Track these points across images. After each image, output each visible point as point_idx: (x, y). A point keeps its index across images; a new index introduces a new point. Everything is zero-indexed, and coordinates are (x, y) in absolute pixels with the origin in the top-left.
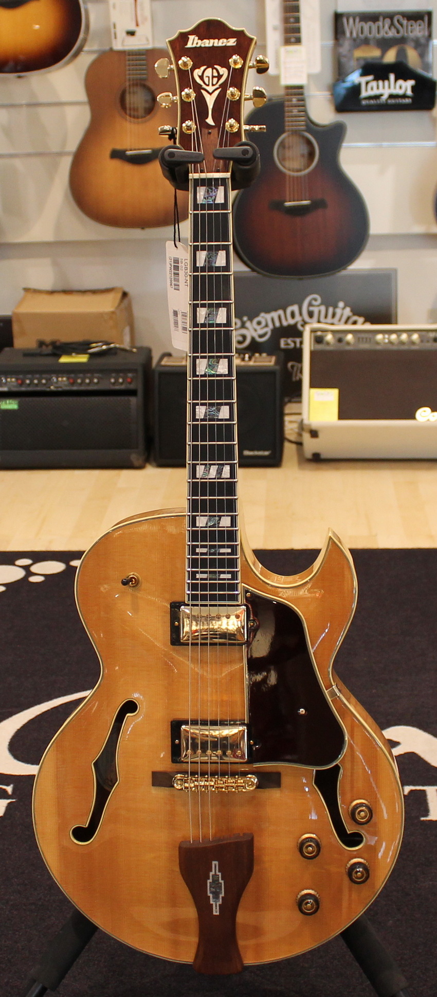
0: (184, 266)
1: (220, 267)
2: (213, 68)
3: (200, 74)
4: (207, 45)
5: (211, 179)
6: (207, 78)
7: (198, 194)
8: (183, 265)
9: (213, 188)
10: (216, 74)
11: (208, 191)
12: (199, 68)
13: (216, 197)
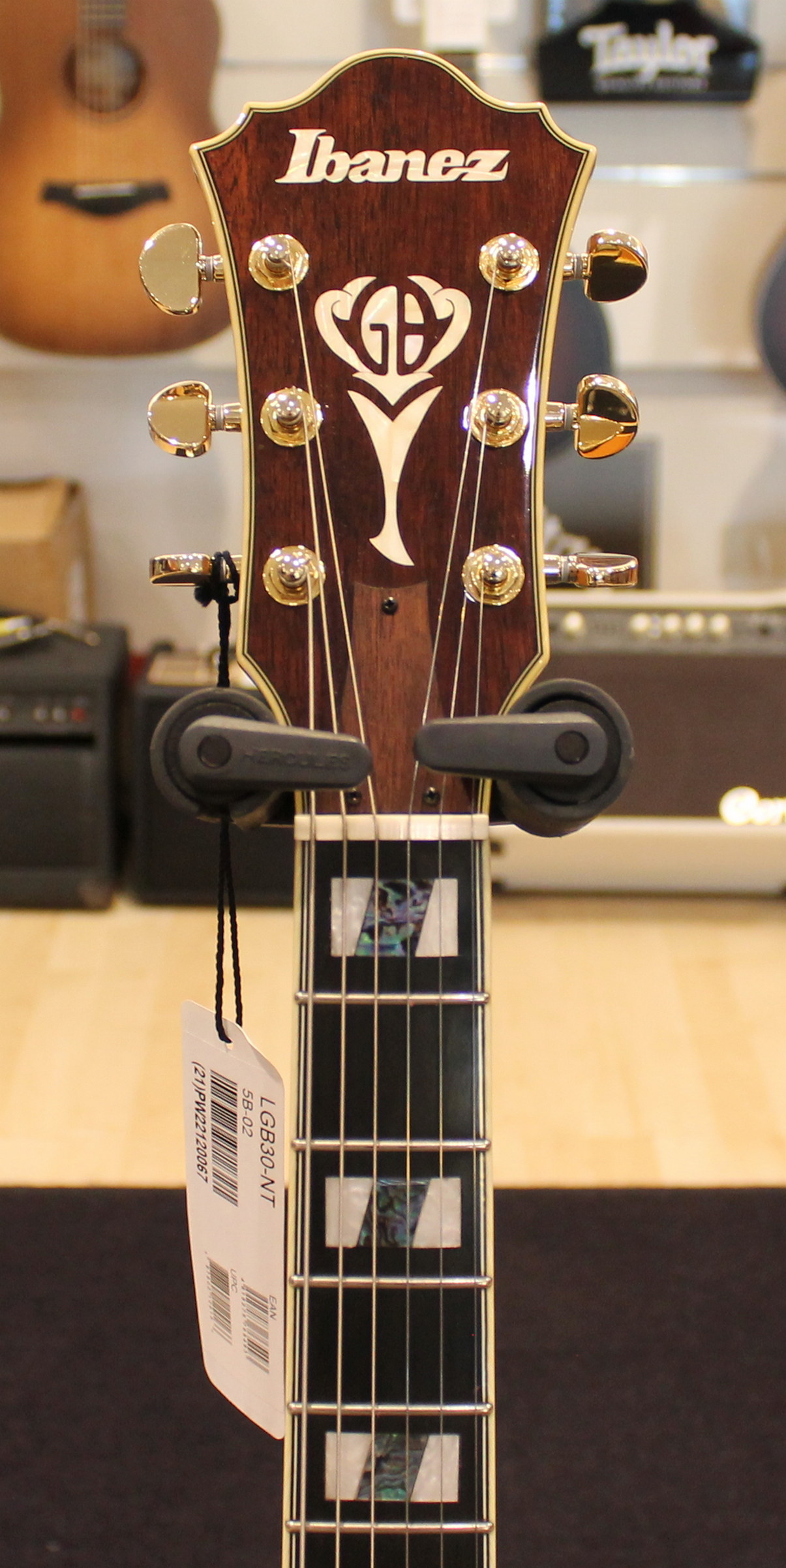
0: (258, 1125)
1: (436, 1251)
2: (405, 288)
3: (345, 315)
4: (375, 176)
5: (400, 845)
6: (378, 334)
7: (336, 912)
8: (254, 1115)
9: (410, 884)
10: (414, 315)
11: (383, 897)
12: (340, 287)
13: (419, 924)
